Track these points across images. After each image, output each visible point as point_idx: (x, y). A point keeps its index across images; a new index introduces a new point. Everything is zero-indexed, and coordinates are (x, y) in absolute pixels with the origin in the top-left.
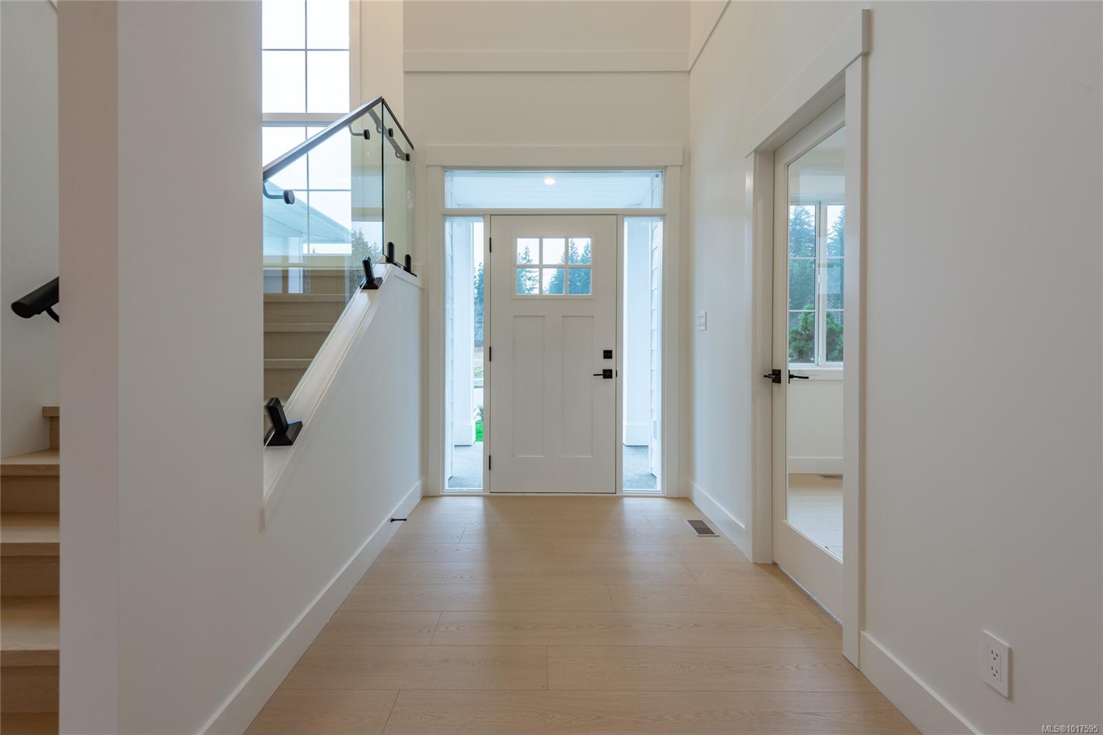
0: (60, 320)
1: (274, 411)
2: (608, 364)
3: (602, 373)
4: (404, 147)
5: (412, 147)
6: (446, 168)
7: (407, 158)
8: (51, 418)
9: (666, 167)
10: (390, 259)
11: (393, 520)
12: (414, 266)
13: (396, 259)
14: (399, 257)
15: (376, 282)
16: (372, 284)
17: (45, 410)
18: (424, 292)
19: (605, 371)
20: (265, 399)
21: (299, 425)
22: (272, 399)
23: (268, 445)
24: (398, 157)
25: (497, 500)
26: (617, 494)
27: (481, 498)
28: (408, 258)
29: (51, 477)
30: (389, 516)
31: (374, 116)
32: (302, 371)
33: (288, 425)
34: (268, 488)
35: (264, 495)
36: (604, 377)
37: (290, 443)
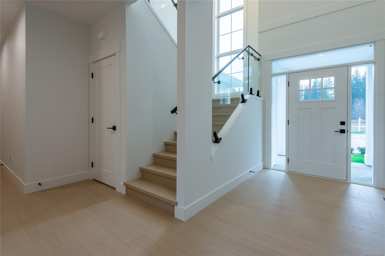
0: (177, 114)
1: (215, 134)
2: (343, 127)
3: (340, 131)
4: (258, 56)
5: (261, 56)
6: (272, 60)
7: (259, 60)
8: (176, 133)
9: (376, 41)
10: (251, 93)
11: (251, 172)
12: (261, 94)
13: (253, 92)
14: (255, 92)
15: (245, 101)
16: (244, 101)
17: (175, 132)
18: (264, 102)
19: (341, 130)
20: (212, 132)
21: (221, 139)
22: (215, 132)
23: (214, 143)
24: (256, 60)
25: (291, 174)
26: (348, 181)
27: (285, 172)
28: (258, 92)
29: (175, 145)
30: (250, 170)
31: (247, 51)
32: (223, 125)
33: (218, 138)
34: (213, 152)
35: (212, 153)
36: (341, 133)
37: (219, 143)
